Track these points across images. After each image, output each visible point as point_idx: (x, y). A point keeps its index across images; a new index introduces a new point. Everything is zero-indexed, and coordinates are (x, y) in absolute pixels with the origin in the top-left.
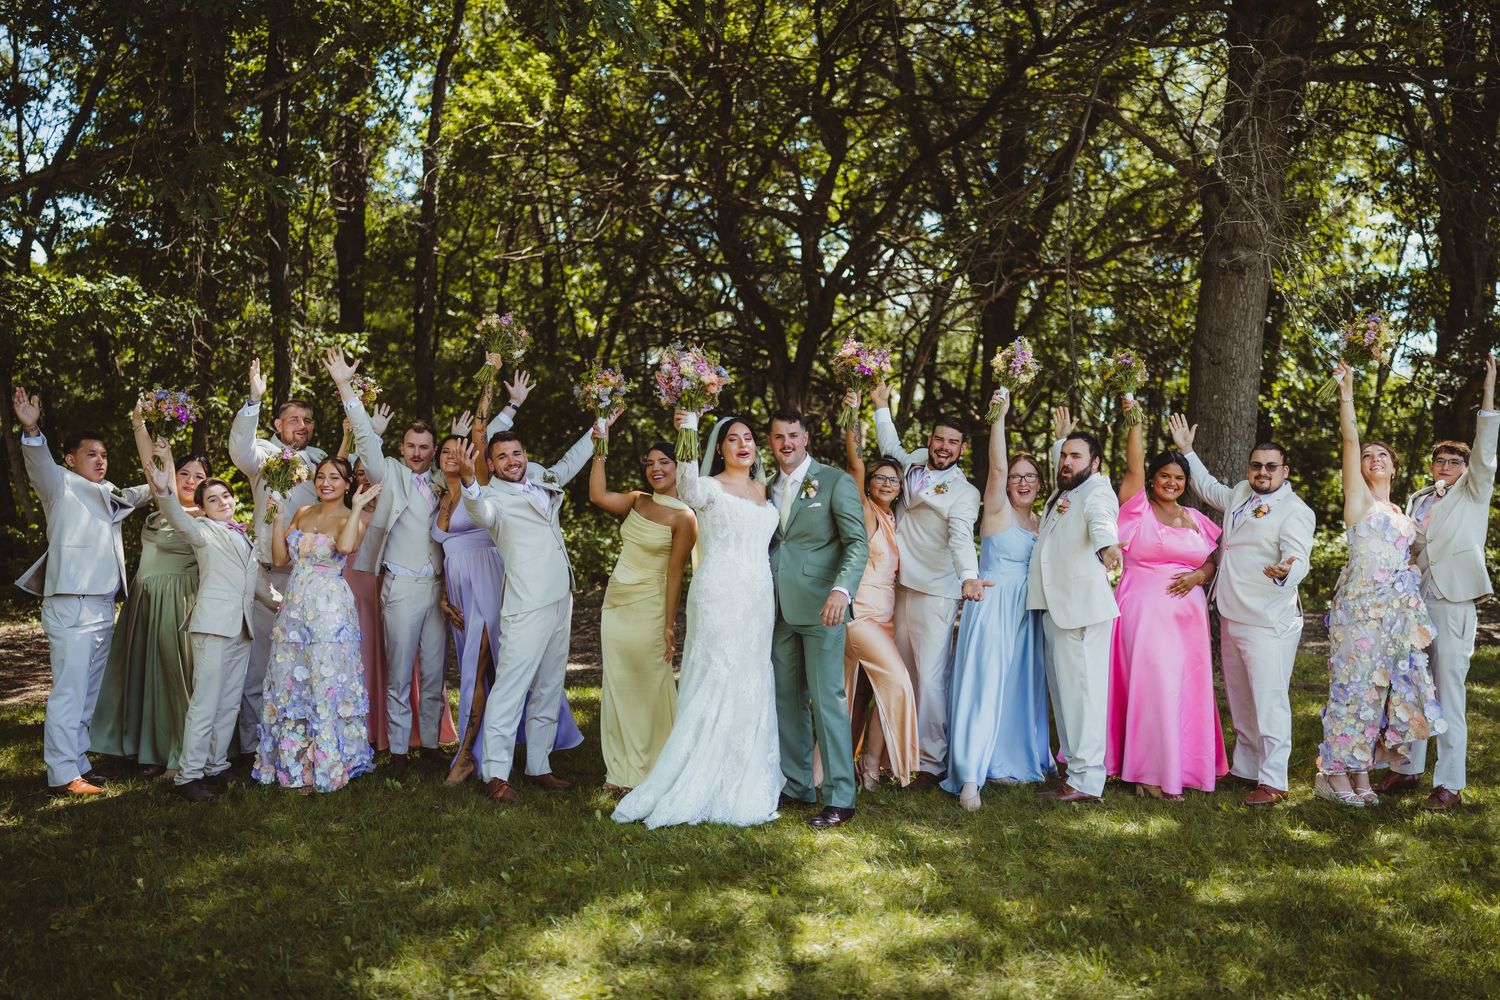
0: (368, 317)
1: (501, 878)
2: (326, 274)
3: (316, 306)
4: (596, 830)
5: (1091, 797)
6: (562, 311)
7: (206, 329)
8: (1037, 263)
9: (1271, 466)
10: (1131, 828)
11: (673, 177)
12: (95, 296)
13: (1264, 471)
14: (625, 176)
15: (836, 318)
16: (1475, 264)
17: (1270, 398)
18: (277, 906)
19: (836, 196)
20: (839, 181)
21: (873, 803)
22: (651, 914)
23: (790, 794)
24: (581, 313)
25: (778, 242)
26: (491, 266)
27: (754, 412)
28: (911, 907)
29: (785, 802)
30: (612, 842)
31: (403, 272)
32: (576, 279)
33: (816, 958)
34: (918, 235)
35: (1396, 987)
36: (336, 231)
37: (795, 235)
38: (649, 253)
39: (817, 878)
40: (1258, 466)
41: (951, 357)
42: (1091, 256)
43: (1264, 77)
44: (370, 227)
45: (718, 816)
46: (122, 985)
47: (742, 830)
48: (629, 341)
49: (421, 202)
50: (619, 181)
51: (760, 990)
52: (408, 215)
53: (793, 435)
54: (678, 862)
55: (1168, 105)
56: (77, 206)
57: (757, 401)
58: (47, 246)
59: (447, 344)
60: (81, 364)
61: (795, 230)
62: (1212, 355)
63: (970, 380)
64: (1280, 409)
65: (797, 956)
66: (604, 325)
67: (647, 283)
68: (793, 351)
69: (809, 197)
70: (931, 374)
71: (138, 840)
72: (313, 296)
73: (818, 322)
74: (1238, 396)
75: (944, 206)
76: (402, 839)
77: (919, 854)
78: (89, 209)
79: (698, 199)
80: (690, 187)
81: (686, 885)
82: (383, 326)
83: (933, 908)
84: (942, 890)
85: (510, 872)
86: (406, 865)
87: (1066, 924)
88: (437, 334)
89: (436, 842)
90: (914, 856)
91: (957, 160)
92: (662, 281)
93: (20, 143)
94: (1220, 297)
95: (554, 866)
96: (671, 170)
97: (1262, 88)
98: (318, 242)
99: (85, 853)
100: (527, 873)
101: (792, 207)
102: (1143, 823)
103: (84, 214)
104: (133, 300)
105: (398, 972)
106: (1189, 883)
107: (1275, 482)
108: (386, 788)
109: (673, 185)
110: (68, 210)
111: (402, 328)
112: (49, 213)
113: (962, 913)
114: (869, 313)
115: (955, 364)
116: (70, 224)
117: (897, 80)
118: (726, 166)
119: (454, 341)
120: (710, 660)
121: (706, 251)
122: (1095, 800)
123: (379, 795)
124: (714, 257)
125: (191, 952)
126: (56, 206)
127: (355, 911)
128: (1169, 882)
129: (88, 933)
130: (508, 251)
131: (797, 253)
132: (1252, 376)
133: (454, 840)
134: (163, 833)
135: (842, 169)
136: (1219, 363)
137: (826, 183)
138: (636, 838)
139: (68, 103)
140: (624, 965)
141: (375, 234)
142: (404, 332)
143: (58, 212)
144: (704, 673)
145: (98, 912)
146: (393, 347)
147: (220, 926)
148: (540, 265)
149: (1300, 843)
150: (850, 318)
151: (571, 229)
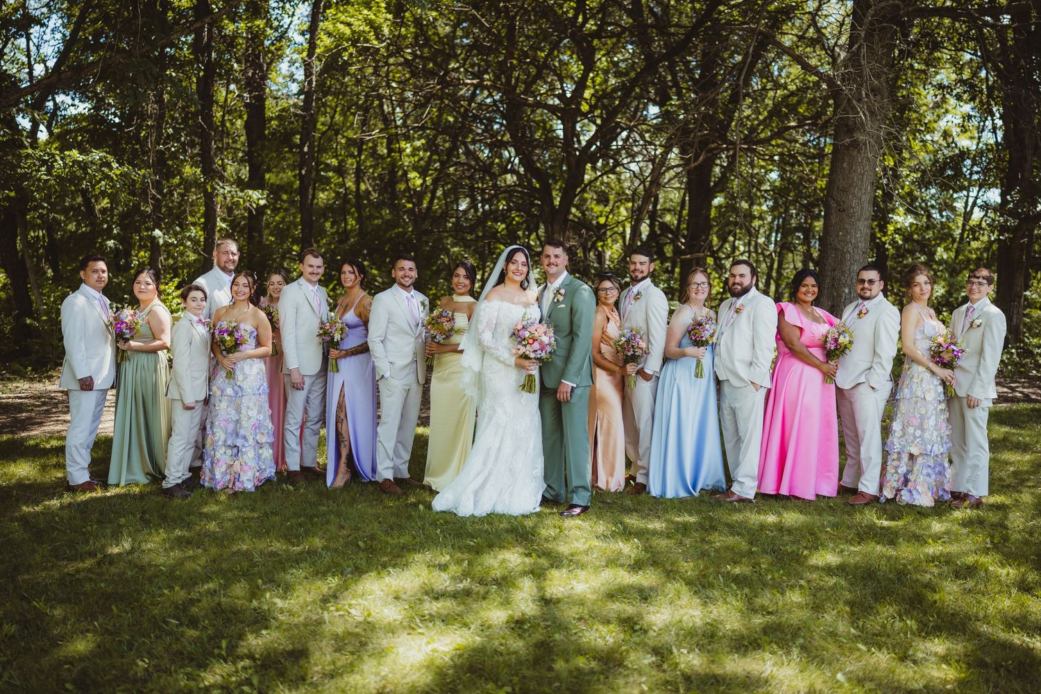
0: (267, 176)
1: (358, 545)
2: (239, 146)
3: (231, 169)
4: (420, 517)
5: (747, 499)
6: (400, 173)
7: (158, 186)
8: (725, 141)
9: (871, 282)
10: (771, 519)
11: (475, 82)
12: (86, 163)
13: (866, 285)
14: (442, 81)
15: (587, 177)
16: (1027, 142)
17: (885, 234)
18: (214, 561)
19: (587, 94)
20: (589, 83)
21: (603, 502)
22: (455, 568)
23: (547, 495)
24: (412, 175)
25: (548, 126)
26: (351, 142)
27: (532, 243)
28: (622, 566)
29: (545, 501)
30: (431, 524)
31: (292, 146)
32: (408, 151)
33: (560, 596)
34: (645, 120)
35: (933, 616)
36: (245, 117)
37: (559, 122)
38: (458, 133)
39: (563, 549)
40: (863, 281)
41: (667, 206)
42: (762, 136)
43: (873, 16)
44: (268, 114)
45: (500, 509)
46: (117, 607)
47: (516, 518)
48: (445, 194)
49: (302, 97)
50: (438, 84)
51: (523, 614)
52: (295, 105)
53: (556, 256)
54: (473, 537)
55: (818, 30)
56: (68, 100)
57: (533, 236)
58: (49, 128)
59: (321, 195)
60: (72, 207)
61: (559, 118)
62: (838, 205)
63: (679, 221)
64: (894, 242)
65: (548, 595)
66: (428, 183)
67: (458, 154)
68: (557, 202)
69: (569, 95)
70: (653, 216)
71: (122, 521)
72: (230, 162)
73: (574, 181)
74: (856, 233)
75: (662, 101)
76: (294, 521)
77: (630, 533)
78: (77, 102)
79: (492, 96)
80: (487, 88)
81: (478, 551)
82: (278, 182)
83: (637, 566)
84: (643, 555)
85: (365, 542)
86: (297, 537)
87: (723, 577)
88: (314, 189)
89: (316, 523)
90: (627, 533)
91: (671, 69)
92: (468, 153)
93: (29, 56)
94: (845, 165)
95: (393, 539)
96: (475, 76)
97: (871, 23)
98: (233, 124)
99: (89, 528)
100: (375, 542)
101: (557, 102)
102: (779, 514)
103: (73, 105)
104: (111, 168)
105: (292, 601)
106: (805, 552)
107: (874, 292)
108: (283, 490)
109: (476, 87)
110: (63, 102)
111: (290, 184)
112: (50, 104)
113: (655, 570)
114: (610, 175)
115: (669, 211)
116: (63, 113)
117: (630, 13)
118: (511, 73)
119: (326, 193)
120: (495, 411)
121: (498, 132)
122: (750, 501)
123: (279, 494)
124: (503, 136)
125: (160, 588)
126: (54, 99)
127: (264, 565)
128: (793, 552)
129: (94, 577)
130: (363, 132)
131: (560, 133)
132: (866, 220)
133: (328, 522)
134: (138, 516)
135: (591, 75)
136: (844, 211)
137: (581, 85)
138: (447, 522)
139: (61, 28)
140: (437, 599)
141: (272, 119)
142: (292, 187)
143: (55, 104)
144: (490, 419)
145: (99, 564)
146: (285, 197)
147: (178, 573)
148: (385, 140)
149: (882, 528)
150: (596, 179)
151: (406, 117)
